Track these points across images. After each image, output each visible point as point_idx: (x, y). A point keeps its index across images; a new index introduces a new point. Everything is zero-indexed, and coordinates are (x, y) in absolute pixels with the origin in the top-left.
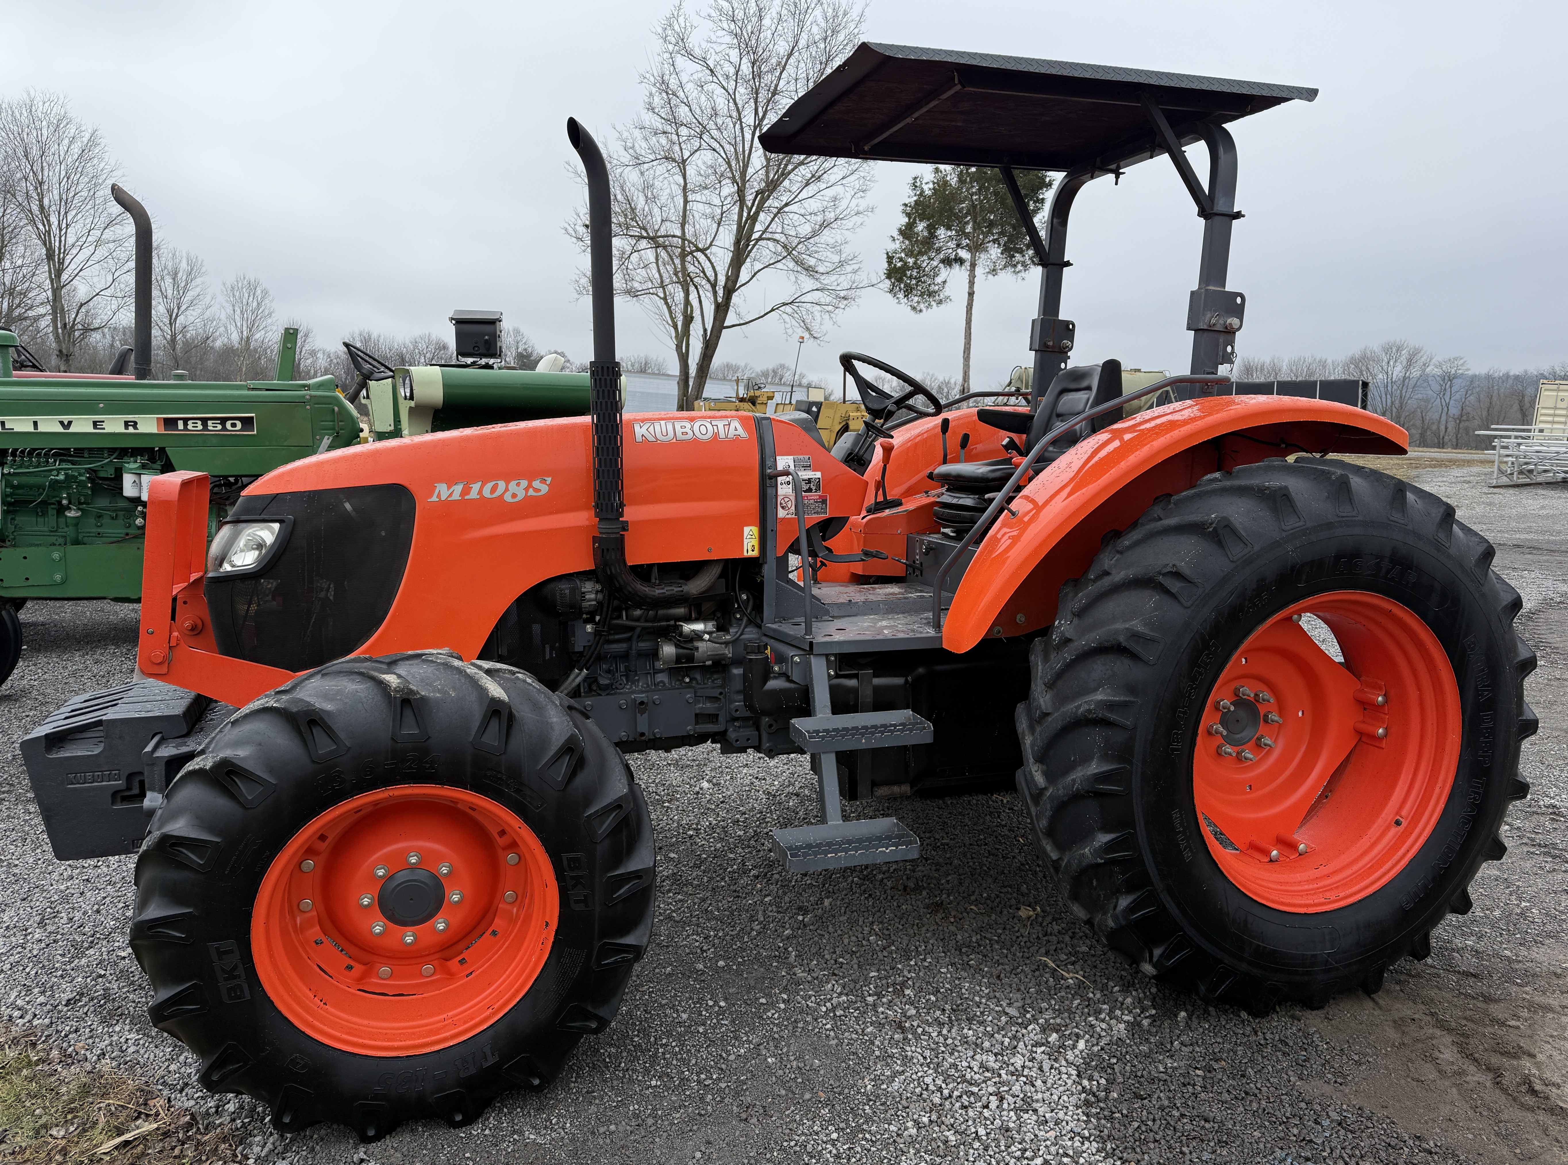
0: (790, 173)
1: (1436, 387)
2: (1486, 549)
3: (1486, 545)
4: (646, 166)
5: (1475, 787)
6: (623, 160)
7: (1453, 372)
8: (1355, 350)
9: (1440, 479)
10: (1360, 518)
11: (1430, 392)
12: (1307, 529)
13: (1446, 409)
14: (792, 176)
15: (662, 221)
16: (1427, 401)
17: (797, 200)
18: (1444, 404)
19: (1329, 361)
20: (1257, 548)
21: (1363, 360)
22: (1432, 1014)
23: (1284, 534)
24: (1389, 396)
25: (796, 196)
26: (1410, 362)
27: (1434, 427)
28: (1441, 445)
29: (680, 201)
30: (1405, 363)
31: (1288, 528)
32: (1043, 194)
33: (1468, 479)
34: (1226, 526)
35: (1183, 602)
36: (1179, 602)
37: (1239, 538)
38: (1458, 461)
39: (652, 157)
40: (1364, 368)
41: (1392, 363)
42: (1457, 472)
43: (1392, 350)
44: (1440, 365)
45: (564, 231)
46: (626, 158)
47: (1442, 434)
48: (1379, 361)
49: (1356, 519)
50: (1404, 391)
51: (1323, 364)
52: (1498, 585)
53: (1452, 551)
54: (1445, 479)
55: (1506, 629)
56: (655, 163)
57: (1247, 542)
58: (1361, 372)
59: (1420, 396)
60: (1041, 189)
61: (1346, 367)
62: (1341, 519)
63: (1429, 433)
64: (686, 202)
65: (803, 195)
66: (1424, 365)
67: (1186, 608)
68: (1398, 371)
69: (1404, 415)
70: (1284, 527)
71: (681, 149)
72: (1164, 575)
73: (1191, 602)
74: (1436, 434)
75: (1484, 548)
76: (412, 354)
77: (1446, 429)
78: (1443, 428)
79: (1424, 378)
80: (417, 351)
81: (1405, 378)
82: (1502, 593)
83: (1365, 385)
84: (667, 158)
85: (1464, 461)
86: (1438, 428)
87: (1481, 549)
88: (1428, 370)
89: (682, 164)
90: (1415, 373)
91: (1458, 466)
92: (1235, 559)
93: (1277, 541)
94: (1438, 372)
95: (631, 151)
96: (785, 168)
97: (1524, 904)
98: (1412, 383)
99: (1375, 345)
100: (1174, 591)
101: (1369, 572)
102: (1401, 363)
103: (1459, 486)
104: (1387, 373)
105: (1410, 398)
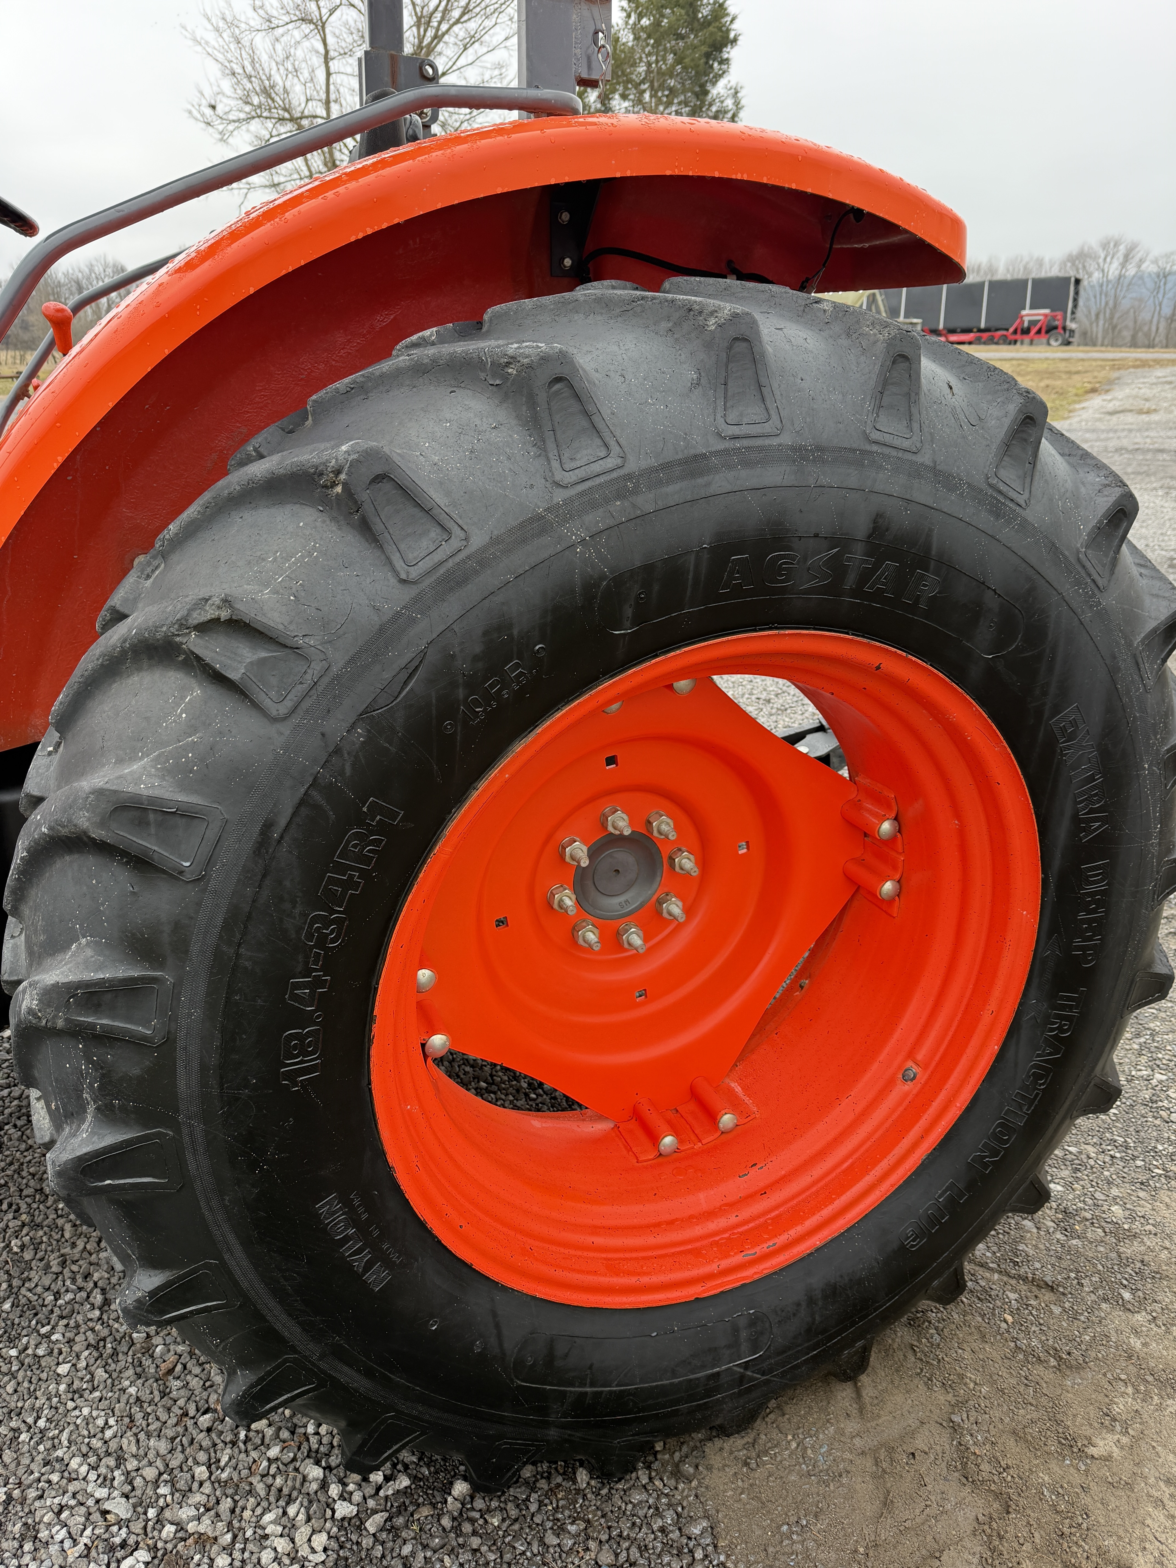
0: (443, 34)
1: (1150, 285)
2: (1117, 502)
3: (1117, 492)
4: (280, 31)
5: (1063, 1007)
6: (252, 23)
7: (1168, 269)
8: (1072, 247)
9: (1142, 380)
10: (786, 439)
11: (1144, 290)
12: (629, 477)
13: (1158, 308)
14: (446, 38)
15: (307, 100)
16: (1141, 300)
17: (455, 68)
18: (1157, 303)
19: (1047, 260)
20: (478, 540)
21: (1081, 257)
22: (955, 1428)
23: (559, 496)
24: (1103, 297)
25: (454, 64)
26: (1127, 258)
27: (1146, 328)
28: (1151, 345)
29: (321, 75)
30: (1121, 259)
31: (571, 477)
32: (728, 53)
33: (1169, 379)
34: (380, 478)
35: (267, 703)
36: (256, 706)
37: (427, 511)
38: (1162, 360)
39: (286, 19)
40: (1080, 266)
41: (1108, 259)
42: (1160, 372)
43: (1110, 245)
44: (1155, 261)
45: (187, 115)
46: (256, 21)
47: (1153, 335)
48: (1096, 258)
49: (775, 442)
50: (1118, 290)
51: (1040, 263)
52: (1143, 582)
53: (1035, 514)
54: (1146, 380)
55: (1151, 683)
56: (290, 26)
57: (450, 524)
58: (1077, 270)
59: (1134, 295)
60: (726, 46)
61: (1063, 264)
62: (728, 444)
63: (1140, 334)
64: (328, 74)
65: (462, 62)
66: (1141, 260)
67: (275, 720)
68: (1113, 270)
69: (1117, 315)
70: (559, 475)
71: (319, 8)
72: (203, 628)
73: (289, 704)
74: (1147, 335)
75: (1112, 499)
76: (88, 279)
77: (1157, 329)
78: (1154, 328)
79: (1140, 277)
80: (93, 275)
81: (1120, 276)
82: (1148, 601)
83: (1078, 282)
84: (303, 20)
85: (1169, 360)
86: (1150, 329)
87: (1105, 502)
88: (1144, 267)
89: (321, 26)
90: (1131, 271)
91: (1162, 366)
92: (414, 573)
93: (540, 517)
94: (1153, 269)
95: (261, 12)
96: (438, 29)
97: (1158, 1076)
98: (1126, 282)
99: (1093, 241)
100: (234, 675)
101: (813, 583)
102: (1118, 259)
103: (1159, 388)
104: (1103, 271)
105: (1124, 297)
